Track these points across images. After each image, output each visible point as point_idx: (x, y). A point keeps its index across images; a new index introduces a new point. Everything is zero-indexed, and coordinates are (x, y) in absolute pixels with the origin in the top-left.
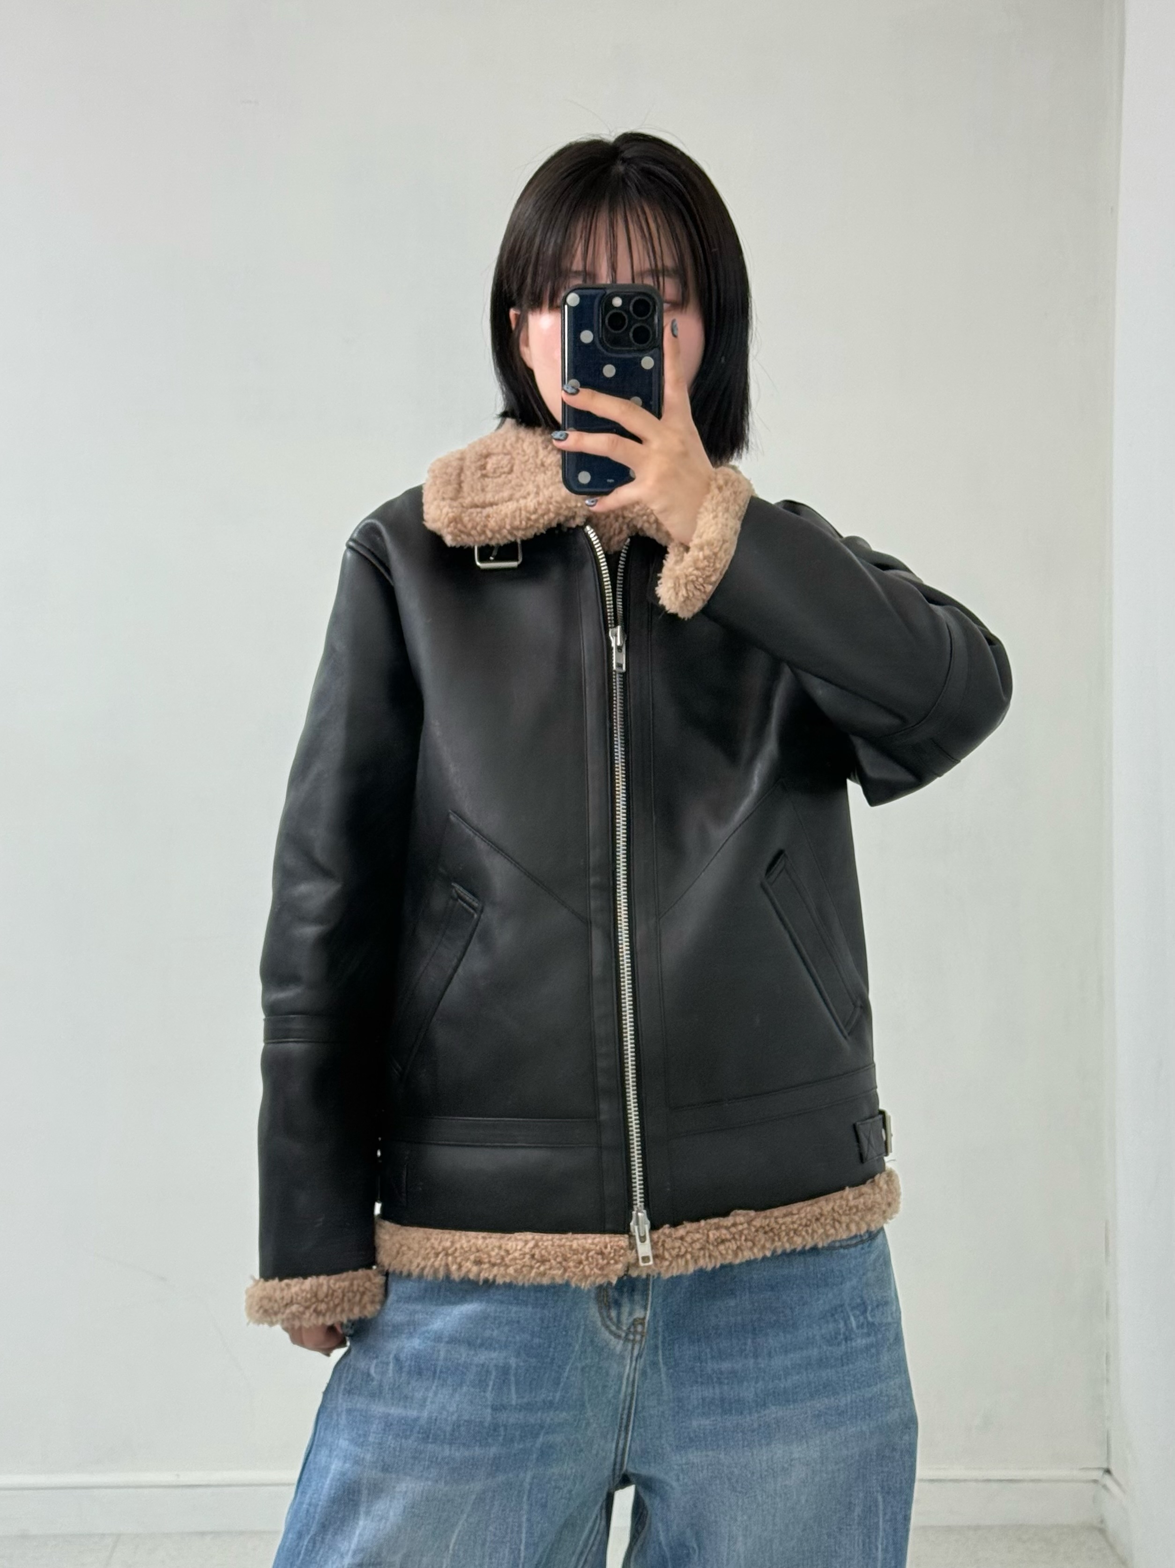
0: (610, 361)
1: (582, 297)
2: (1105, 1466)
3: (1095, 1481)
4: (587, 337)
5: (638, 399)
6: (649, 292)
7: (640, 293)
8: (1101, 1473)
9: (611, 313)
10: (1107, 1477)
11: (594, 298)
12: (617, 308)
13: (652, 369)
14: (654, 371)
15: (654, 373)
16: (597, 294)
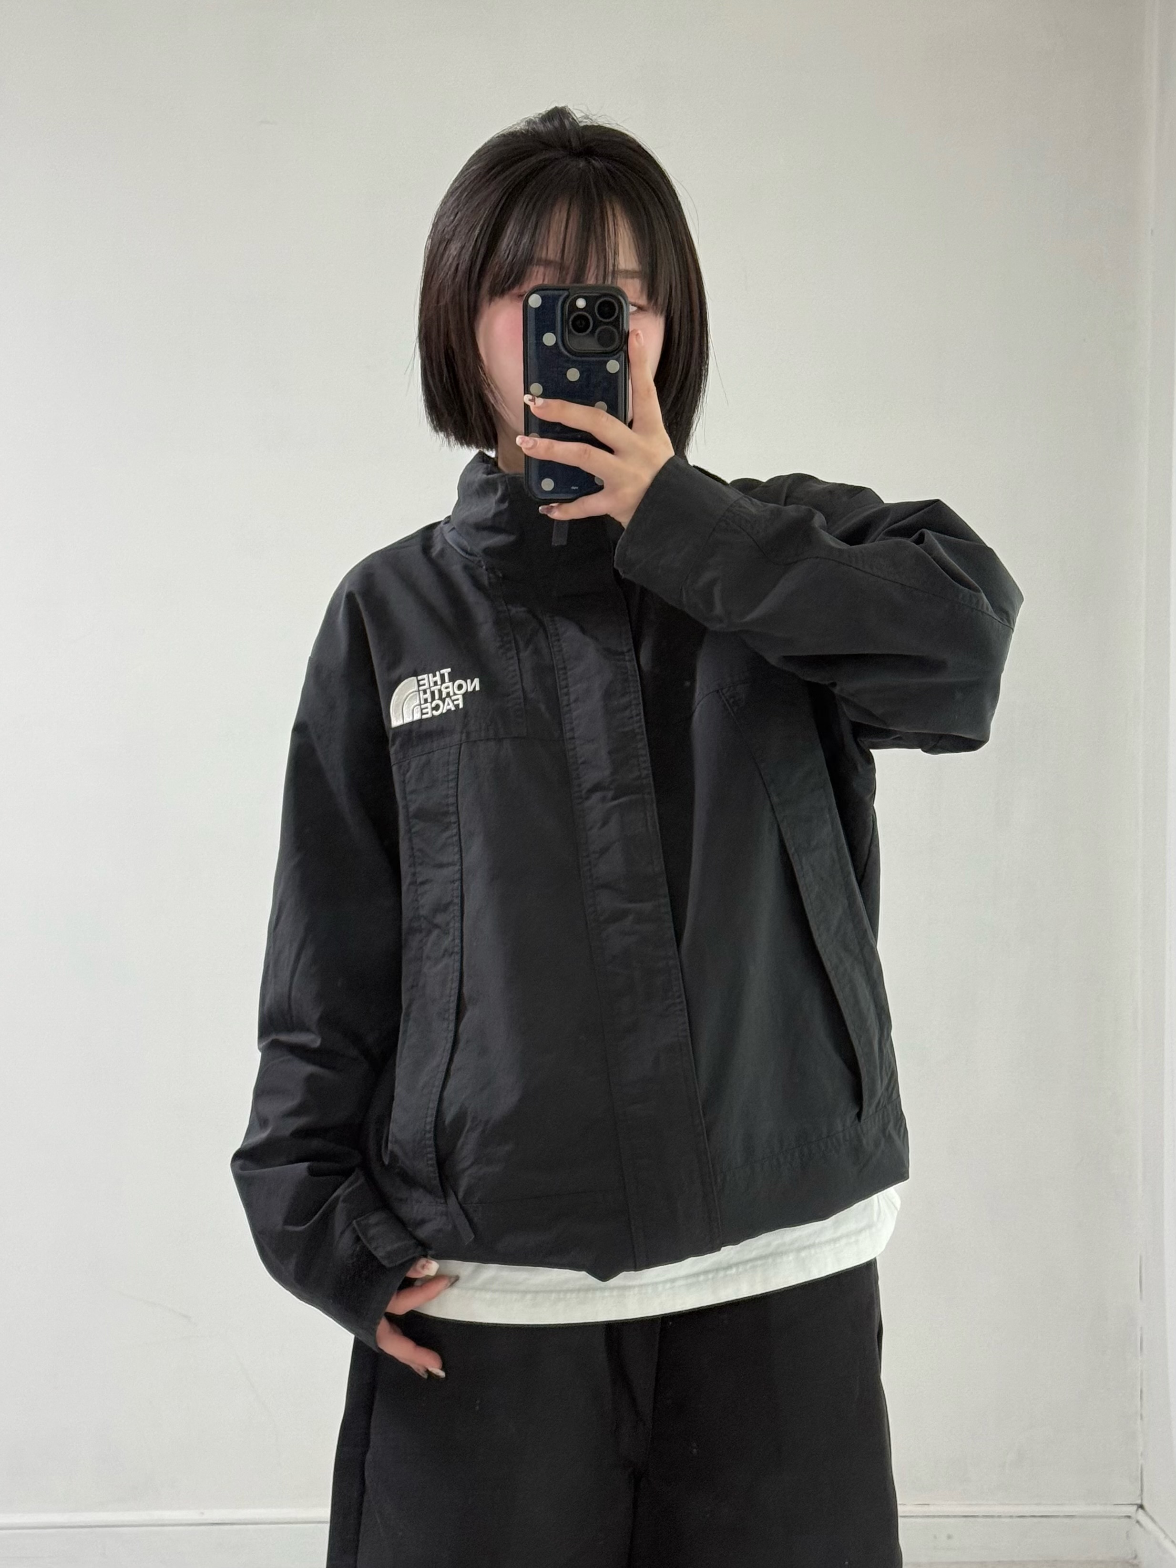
0: (574, 364)
1: (543, 298)
2: (1139, 1502)
3: (1129, 1517)
4: (549, 339)
5: (602, 404)
6: (614, 294)
7: (605, 295)
8: (1135, 1507)
9: (575, 314)
10: (1140, 1510)
11: (556, 298)
12: (582, 310)
13: (617, 373)
14: (620, 374)
15: (620, 377)
16: (560, 296)
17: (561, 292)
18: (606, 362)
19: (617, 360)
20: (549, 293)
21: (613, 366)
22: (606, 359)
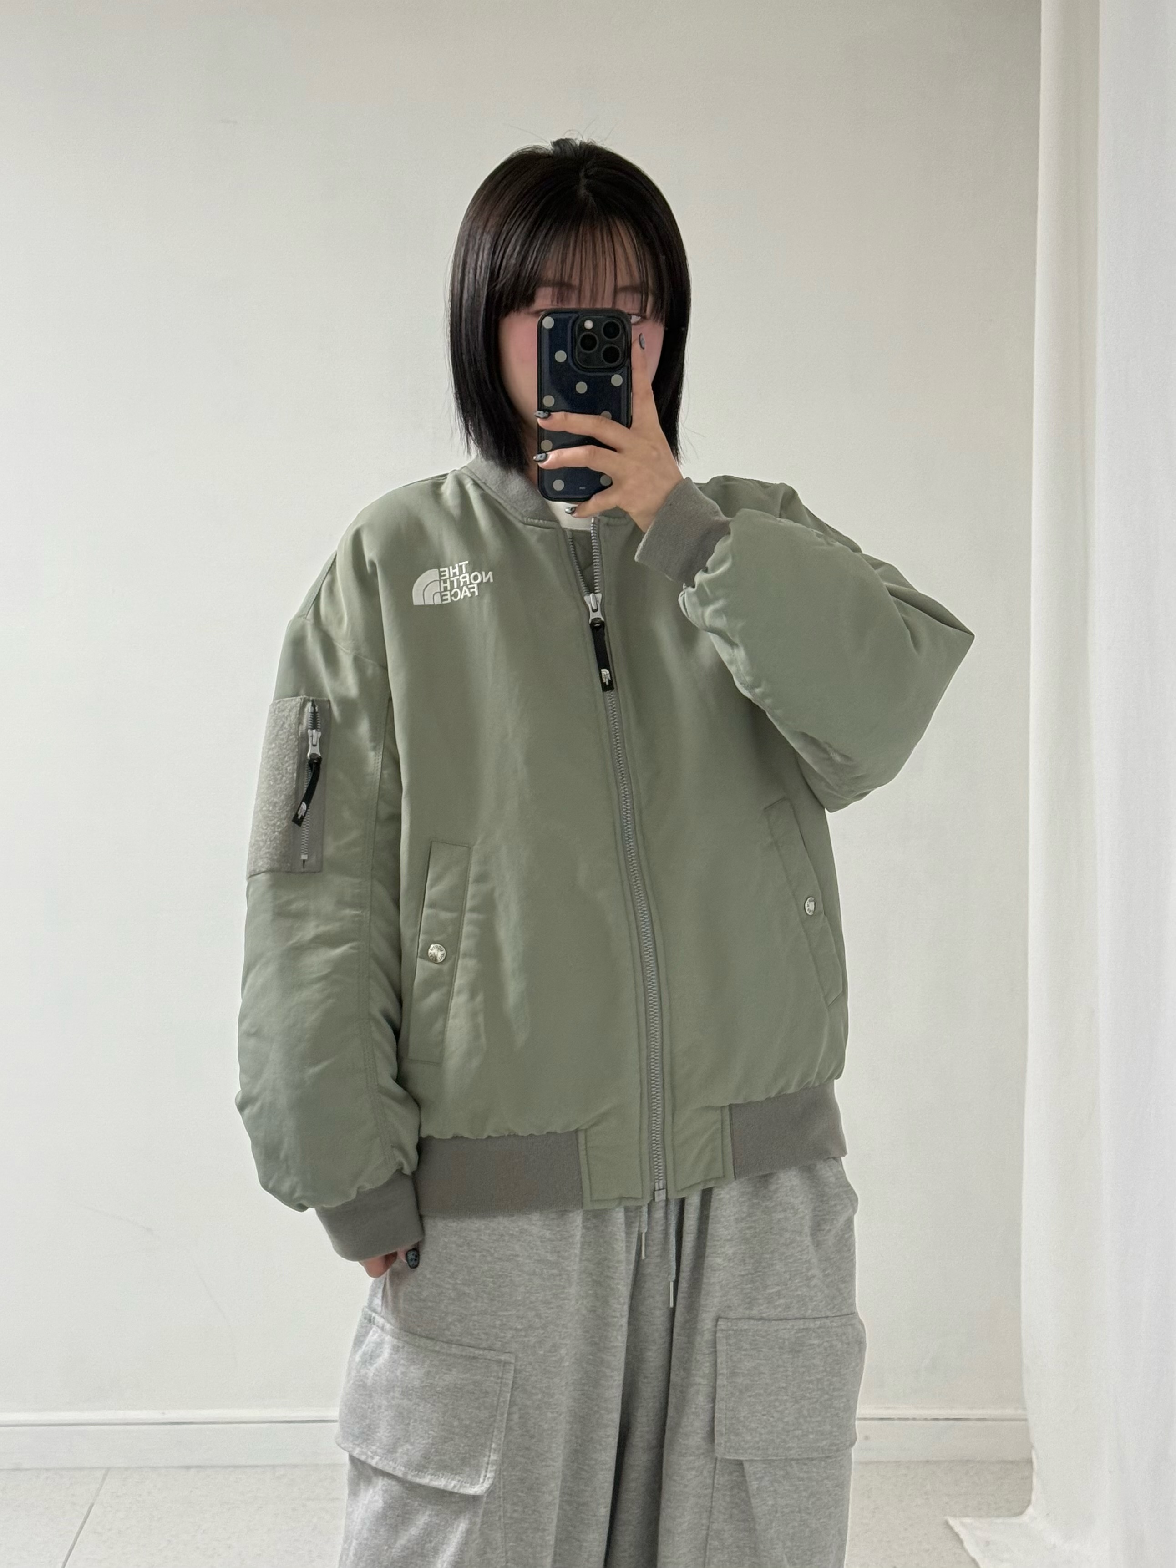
0: (582, 378)
1: (555, 320)
4: (561, 356)
5: (608, 413)
9: (583, 334)
11: (567, 321)
12: (589, 330)
13: (621, 386)
14: (622, 387)
15: (623, 389)
16: (570, 317)
17: (570, 315)
18: (610, 377)
19: (620, 374)
20: (562, 316)
21: (617, 380)
22: (610, 374)
